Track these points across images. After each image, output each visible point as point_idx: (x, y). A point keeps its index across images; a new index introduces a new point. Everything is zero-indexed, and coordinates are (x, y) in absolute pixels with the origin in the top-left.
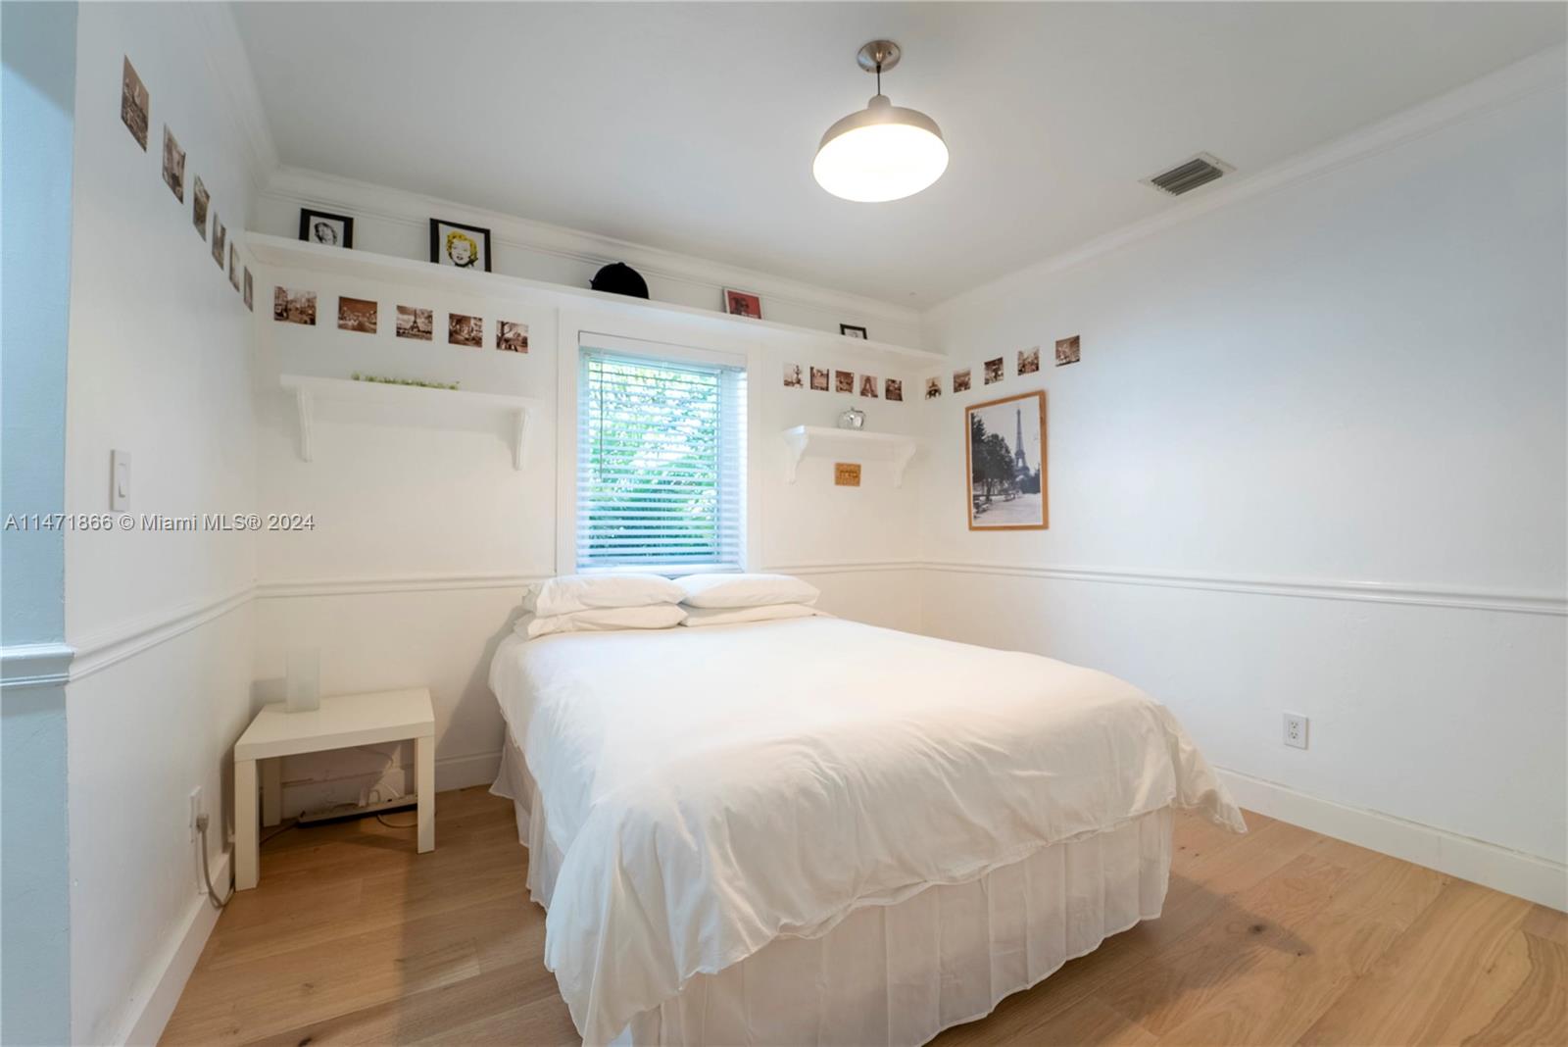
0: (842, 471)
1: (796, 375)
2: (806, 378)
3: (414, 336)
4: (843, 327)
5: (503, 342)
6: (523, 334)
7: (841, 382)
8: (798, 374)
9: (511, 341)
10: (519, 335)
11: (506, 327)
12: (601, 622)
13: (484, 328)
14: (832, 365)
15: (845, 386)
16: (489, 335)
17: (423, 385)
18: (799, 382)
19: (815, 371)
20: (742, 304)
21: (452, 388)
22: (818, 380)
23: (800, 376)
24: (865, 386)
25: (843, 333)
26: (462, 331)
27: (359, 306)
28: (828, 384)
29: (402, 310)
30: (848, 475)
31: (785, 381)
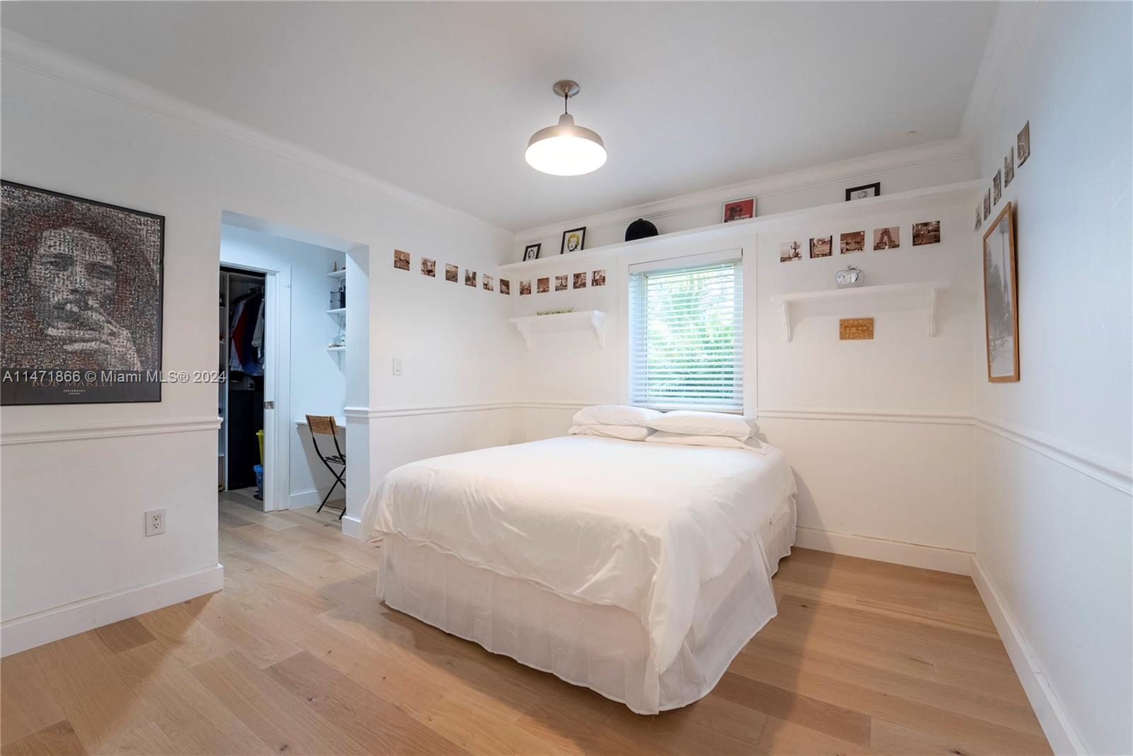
0: (846, 327)
1: (794, 251)
2: (804, 250)
3: (562, 289)
4: (849, 192)
5: (596, 282)
6: (603, 275)
7: (847, 244)
8: (795, 249)
9: (598, 281)
10: (601, 276)
11: (596, 274)
12: (602, 432)
13: (587, 278)
14: (835, 229)
15: (853, 246)
16: (589, 281)
17: (559, 313)
18: (797, 255)
19: (815, 241)
20: (737, 211)
21: (570, 311)
22: (820, 248)
23: (797, 250)
24: (882, 238)
25: (848, 198)
26: (579, 281)
27: (544, 281)
28: (831, 249)
29: (557, 278)
30: (857, 329)
31: (781, 258)
